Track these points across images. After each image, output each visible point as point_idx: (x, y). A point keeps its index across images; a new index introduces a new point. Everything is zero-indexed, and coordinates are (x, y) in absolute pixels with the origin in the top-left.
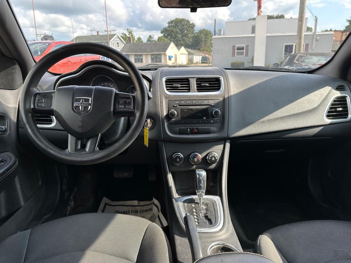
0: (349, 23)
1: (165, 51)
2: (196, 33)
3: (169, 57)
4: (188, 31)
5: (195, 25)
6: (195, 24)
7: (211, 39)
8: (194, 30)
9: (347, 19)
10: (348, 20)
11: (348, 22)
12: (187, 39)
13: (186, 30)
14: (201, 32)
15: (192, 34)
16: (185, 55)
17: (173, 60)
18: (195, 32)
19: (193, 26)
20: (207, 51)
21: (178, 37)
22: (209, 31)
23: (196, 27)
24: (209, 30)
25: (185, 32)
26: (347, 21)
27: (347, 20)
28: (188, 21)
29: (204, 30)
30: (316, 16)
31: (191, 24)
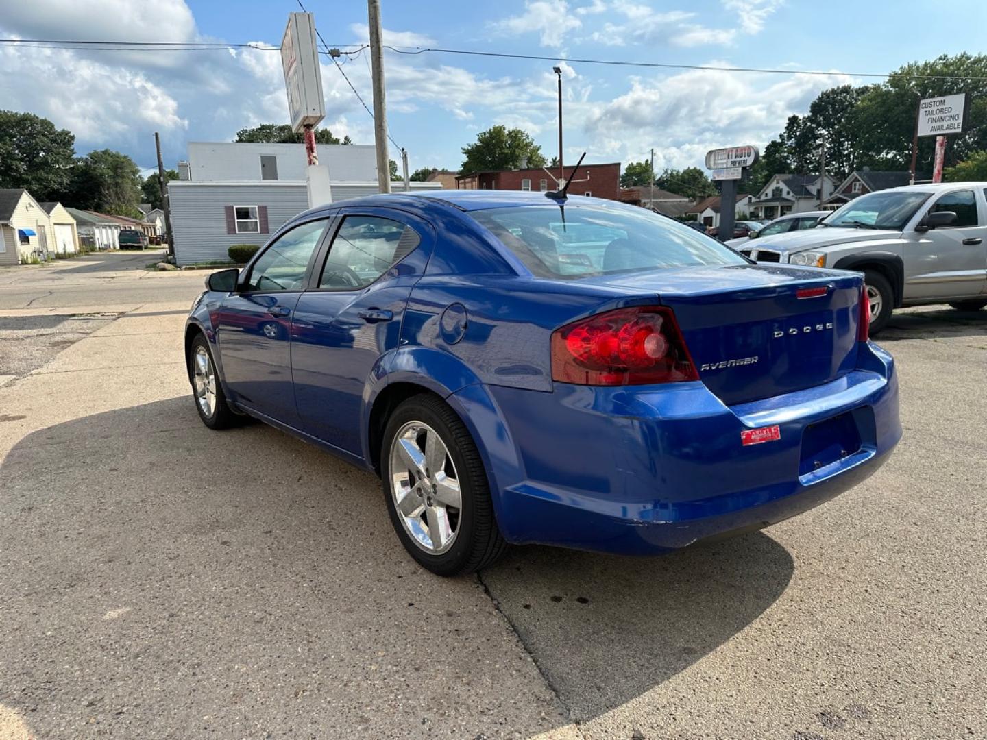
0: (468, 157)
1: (8, 219)
2: (79, 160)
3: (21, 232)
4: (48, 151)
5: (73, 138)
6: (72, 134)
7: (132, 180)
8: (73, 152)
9: (463, 147)
10: (464, 149)
11: (465, 153)
12: (50, 176)
13: (42, 150)
14: (96, 158)
15: (68, 164)
16: (69, 227)
17: (34, 242)
18: (74, 156)
19: (65, 140)
20: (127, 215)
21: (17, 170)
22: (125, 157)
23: (75, 141)
24: (122, 154)
25: (42, 154)
26: (462, 151)
27: (462, 149)
28: (46, 124)
29: (105, 152)
30: (403, 149)
31: (60, 134)
